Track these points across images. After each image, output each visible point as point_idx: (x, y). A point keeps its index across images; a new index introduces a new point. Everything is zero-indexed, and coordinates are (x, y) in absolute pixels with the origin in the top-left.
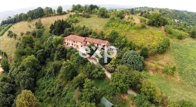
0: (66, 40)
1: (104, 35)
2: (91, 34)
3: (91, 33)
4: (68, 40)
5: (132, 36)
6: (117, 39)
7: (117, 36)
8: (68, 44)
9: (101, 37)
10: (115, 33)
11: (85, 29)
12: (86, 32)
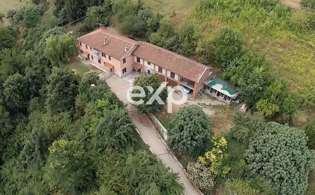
0: (84, 45)
1: (196, 40)
2: (155, 31)
3: (156, 27)
4: (89, 47)
5: (281, 53)
6: (237, 60)
7: (239, 53)
8: (88, 56)
9: (185, 45)
10: (232, 42)
11: (140, 12)
12: (143, 23)
